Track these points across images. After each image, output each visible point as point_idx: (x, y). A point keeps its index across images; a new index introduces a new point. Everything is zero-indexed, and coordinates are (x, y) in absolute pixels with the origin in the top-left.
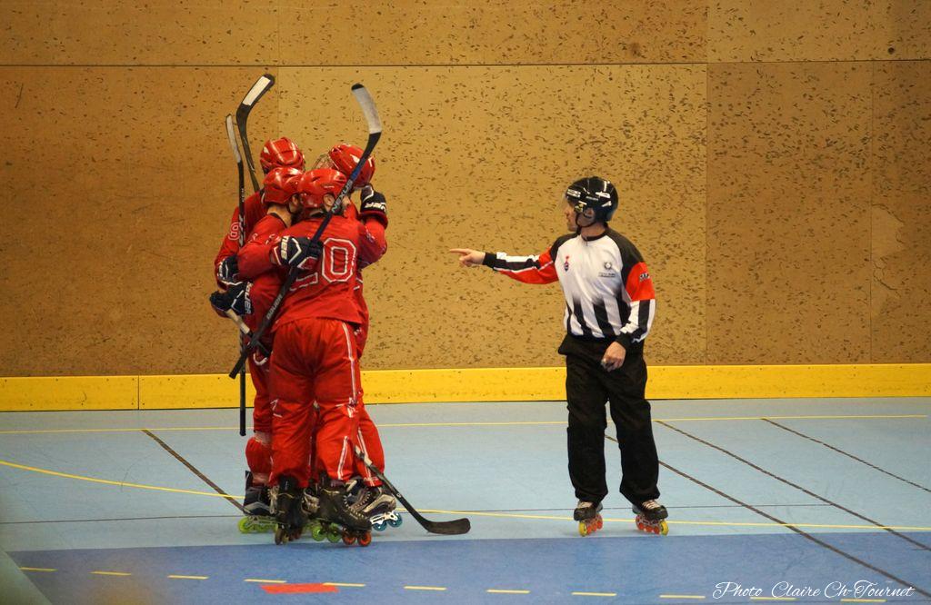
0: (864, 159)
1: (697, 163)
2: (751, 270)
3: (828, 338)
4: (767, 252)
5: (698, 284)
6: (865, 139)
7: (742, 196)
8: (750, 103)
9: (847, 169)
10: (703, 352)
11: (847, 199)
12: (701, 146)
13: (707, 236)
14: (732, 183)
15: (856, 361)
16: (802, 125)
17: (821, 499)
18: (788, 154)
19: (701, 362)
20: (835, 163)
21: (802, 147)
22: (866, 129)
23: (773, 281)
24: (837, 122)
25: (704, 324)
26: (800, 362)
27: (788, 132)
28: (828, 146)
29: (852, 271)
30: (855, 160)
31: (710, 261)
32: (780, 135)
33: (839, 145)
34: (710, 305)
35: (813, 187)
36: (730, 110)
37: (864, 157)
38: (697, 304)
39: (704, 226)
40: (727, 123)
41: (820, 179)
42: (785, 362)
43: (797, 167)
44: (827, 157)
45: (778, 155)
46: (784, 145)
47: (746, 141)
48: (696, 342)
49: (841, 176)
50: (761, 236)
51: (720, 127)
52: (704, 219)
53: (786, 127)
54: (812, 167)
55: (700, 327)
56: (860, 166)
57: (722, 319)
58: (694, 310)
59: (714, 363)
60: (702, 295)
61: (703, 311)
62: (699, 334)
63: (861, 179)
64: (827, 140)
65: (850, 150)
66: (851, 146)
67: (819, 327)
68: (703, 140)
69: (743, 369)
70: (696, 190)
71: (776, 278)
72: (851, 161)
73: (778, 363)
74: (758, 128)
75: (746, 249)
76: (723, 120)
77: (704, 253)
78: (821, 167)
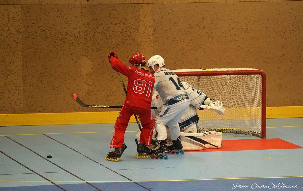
0: (79, 40)
1: (18, 41)
2: (39, 79)
3: (67, 103)
4: (45, 73)
5: (20, 84)
6: (79, 32)
7: (35, 52)
8: (37, 19)
9: (73, 43)
10: (22, 109)
11: (73, 53)
12: (20, 34)
13: (23, 67)
14: (32, 48)
15: (77, 111)
16: (56, 27)
17: (63, 169)
18: (51, 37)
19: (21, 113)
20: (69, 40)
21: (57, 35)
22: (80, 29)
23: (47, 83)
24: (69, 26)
25: (22, 98)
26: (57, 112)
27: (51, 29)
28: (66, 34)
29: (75, 79)
30: (76, 40)
31: (24, 76)
32: (48, 31)
33: (70, 34)
34: (24, 92)
35: (61, 49)
36: (30, 21)
37: (79, 39)
38: (20, 91)
39: (22, 63)
40: (29, 26)
41: (63, 46)
42: (52, 112)
43: (55, 42)
44: (66, 39)
45: (48, 38)
46: (50, 34)
47: (36, 33)
48: (19, 105)
49: (71, 46)
50: (42, 67)
51: (27, 27)
52: (22, 61)
53: (51, 28)
54: (60, 42)
55: (20, 100)
56: (78, 41)
57: (29, 97)
58: (19, 93)
59: (26, 113)
60: (21, 88)
61: (21, 94)
62: (20, 102)
63: (78, 47)
64: (66, 33)
65: (74, 36)
66: (74, 34)
67: (64, 99)
68: (21, 32)
69: (36, 115)
70: (18, 50)
71: (48, 82)
72: (74, 40)
73: (49, 112)
74: (41, 28)
75: (37, 71)
76: (28, 25)
77: (22, 73)
78: (64, 42)
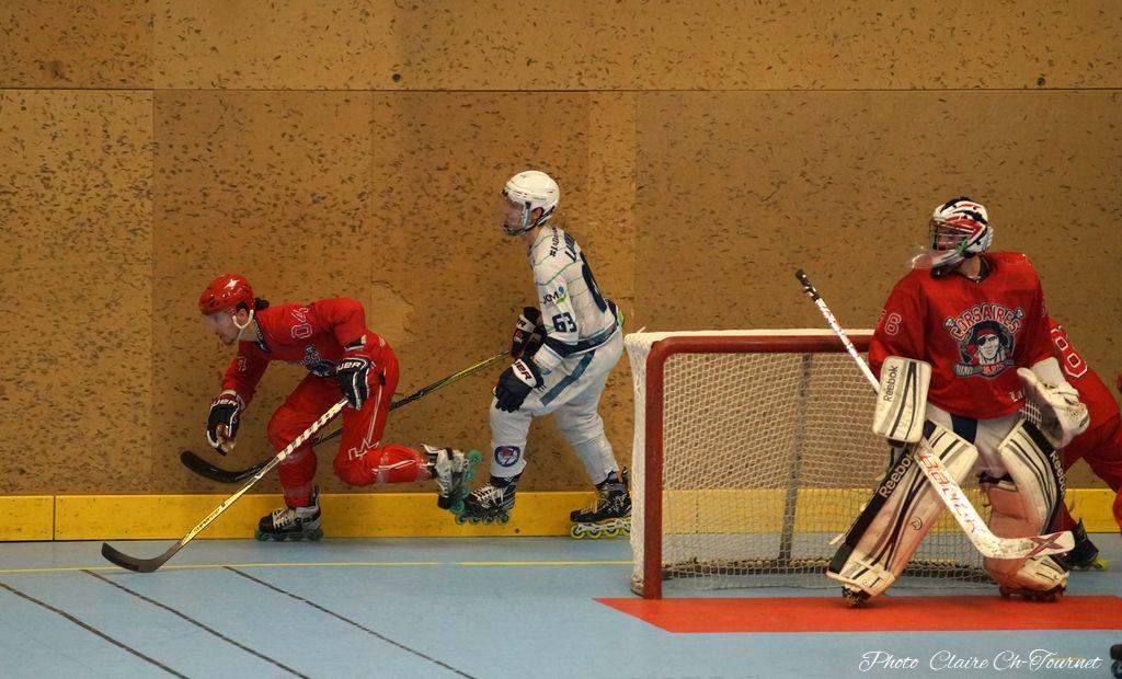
0: (361, 221)
1: (140, 222)
2: (212, 367)
5: (142, 386)
6: (362, 194)
7: (200, 267)
8: (210, 143)
9: (339, 234)
10: (148, 476)
11: (339, 273)
12: (145, 200)
13: (154, 321)
14: (187, 251)
16: (279, 174)
18: (261, 213)
19: (145, 491)
20: (324, 225)
21: (280, 203)
22: (364, 181)
24: (326, 171)
25: (149, 438)
27: (262, 183)
28: (315, 202)
30: (350, 222)
31: (157, 355)
32: (250, 187)
33: (329, 202)
34: (157, 414)
35: (295, 257)
36: (185, 152)
37: (362, 218)
38: (139, 412)
39: (150, 308)
40: (180, 171)
41: (303, 247)
43: (274, 230)
44: (313, 218)
45: (248, 214)
46: (255, 200)
47: (205, 194)
48: (138, 463)
49: (331, 243)
51: (171, 174)
52: (150, 300)
53: (259, 176)
54: (293, 229)
55: (142, 442)
56: (357, 228)
57: (173, 433)
58: (136, 421)
59: (161, 491)
60: (147, 399)
61: (147, 421)
62: (142, 453)
63: (358, 248)
64: (313, 195)
65: (344, 208)
66: (345, 203)
68: (148, 193)
69: (199, 499)
70: (138, 259)
72: (344, 224)
74: (222, 177)
75: (206, 338)
76: (175, 166)
77: (149, 344)
78: (305, 231)
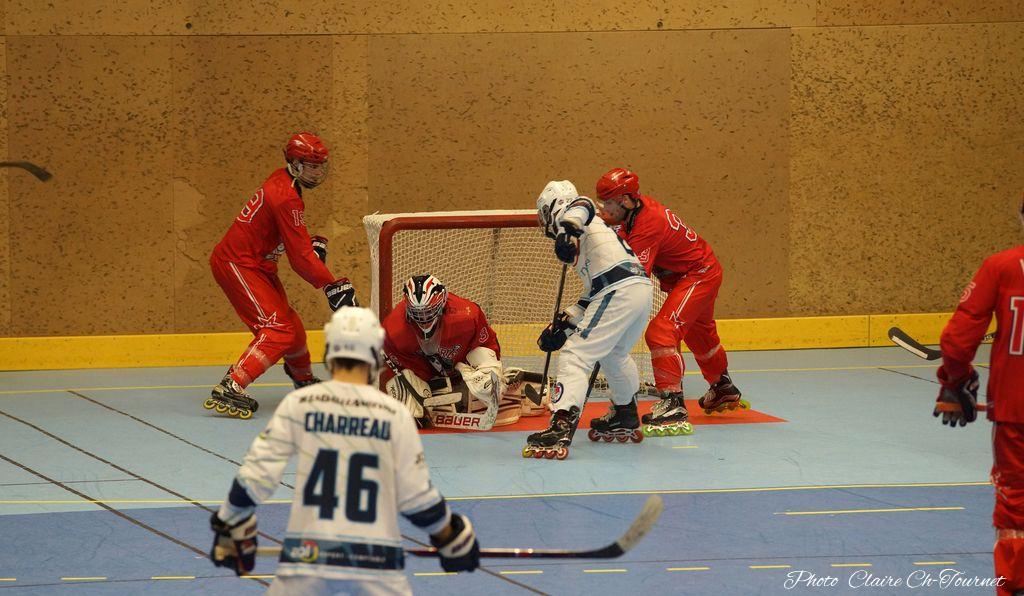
0: (165, 133)
2: (55, 242)
3: (132, 309)
4: (70, 225)
5: (2, 257)
6: (165, 113)
8: (50, 76)
9: (148, 142)
10: (8, 324)
11: (149, 171)
12: (2, 118)
13: (10, 209)
14: (35, 156)
15: (160, 331)
16: (102, 98)
17: (130, 473)
18: (90, 127)
19: (6, 334)
20: (137, 136)
21: (104, 120)
22: (166, 103)
23: (77, 253)
24: (137, 96)
25: (8, 296)
26: (105, 333)
27: (88, 105)
28: (130, 119)
29: (155, 243)
30: (156, 133)
31: (14, 234)
32: (81, 108)
33: (140, 119)
34: (14, 277)
35: (116, 160)
36: (31, 83)
37: (165, 131)
39: (7, 199)
40: (28, 96)
41: (122, 152)
42: (90, 334)
43: (100, 140)
44: (129, 131)
45: (80, 129)
46: (85, 118)
47: (47, 114)
48: (1, 314)
49: (142, 150)
50: (64, 208)
51: (21, 99)
52: (7, 193)
53: (87, 100)
54: (114, 139)
55: (4, 299)
56: (162, 139)
57: (26, 292)
59: (19, 335)
60: (6, 267)
61: (7, 283)
62: (4, 307)
63: (163, 153)
64: (128, 114)
65: (151, 123)
66: (152, 119)
67: (124, 298)
68: (4, 113)
69: (48, 341)
71: (80, 251)
72: (152, 135)
73: (83, 334)
74: (59, 101)
75: (50, 221)
76: (23, 93)
77: (7, 226)
78: (123, 141)
